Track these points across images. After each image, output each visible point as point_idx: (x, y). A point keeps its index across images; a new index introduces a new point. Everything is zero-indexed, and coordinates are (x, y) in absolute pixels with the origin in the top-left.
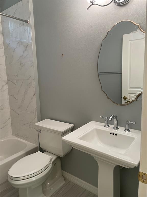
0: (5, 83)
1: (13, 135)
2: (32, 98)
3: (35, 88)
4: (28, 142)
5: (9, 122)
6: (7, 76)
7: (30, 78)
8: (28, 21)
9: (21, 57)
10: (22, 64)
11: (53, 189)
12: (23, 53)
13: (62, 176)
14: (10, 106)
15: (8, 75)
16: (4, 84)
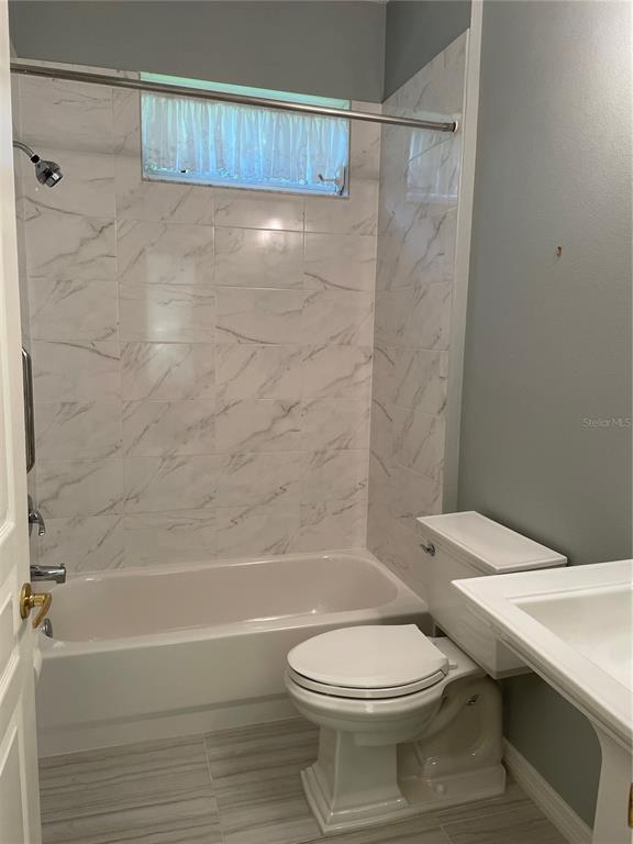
0: (366, 356)
1: (368, 548)
2: (434, 421)
3: (445, 383)
4: (405, 587)
5: (362, 496)
6: (376, 332)
7: (435, 342)
8: (455, 124)
9: (419, 262)
10: (420, 287)
11: (445, 792)
12: (428, 247)
13: (504, 763)
14: (373, 442)
15: (378, 329)
16: (363, 360)
